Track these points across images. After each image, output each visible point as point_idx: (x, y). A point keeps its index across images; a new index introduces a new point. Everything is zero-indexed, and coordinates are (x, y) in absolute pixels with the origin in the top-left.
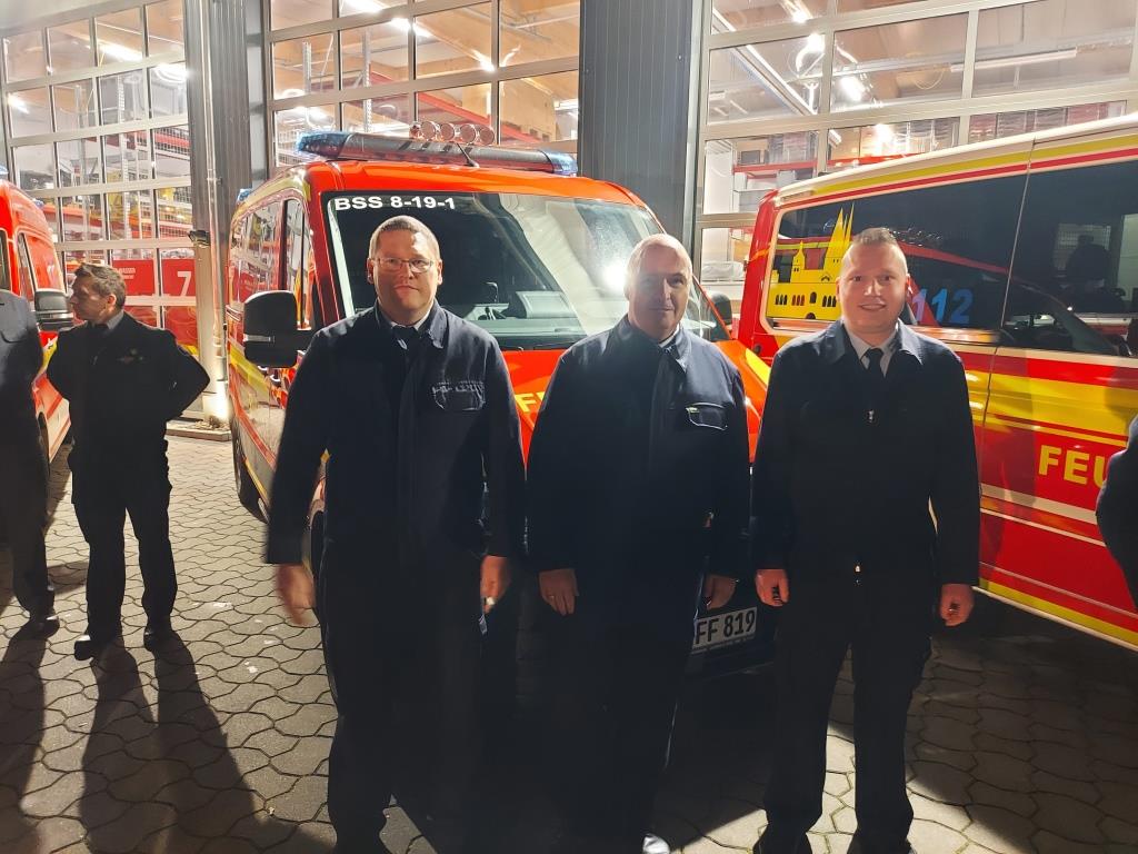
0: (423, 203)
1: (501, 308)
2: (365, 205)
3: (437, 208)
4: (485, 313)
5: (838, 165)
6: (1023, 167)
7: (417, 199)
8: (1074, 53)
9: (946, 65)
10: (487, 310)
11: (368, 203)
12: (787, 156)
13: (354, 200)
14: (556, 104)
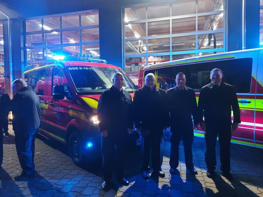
0: (85, 69)
1: (101, 88)
2: (75, 69)
3: (82, 69)
4: (98, 89)
5: (143, 63)
6: (185, 64)
7: (84, 68)
8: (184, 44)
9: (163, 45)
10: (99, 88)
11: (75, 68)
12: (133, 61)
13: (76, 68)
14: (86, 49)
